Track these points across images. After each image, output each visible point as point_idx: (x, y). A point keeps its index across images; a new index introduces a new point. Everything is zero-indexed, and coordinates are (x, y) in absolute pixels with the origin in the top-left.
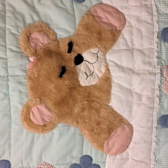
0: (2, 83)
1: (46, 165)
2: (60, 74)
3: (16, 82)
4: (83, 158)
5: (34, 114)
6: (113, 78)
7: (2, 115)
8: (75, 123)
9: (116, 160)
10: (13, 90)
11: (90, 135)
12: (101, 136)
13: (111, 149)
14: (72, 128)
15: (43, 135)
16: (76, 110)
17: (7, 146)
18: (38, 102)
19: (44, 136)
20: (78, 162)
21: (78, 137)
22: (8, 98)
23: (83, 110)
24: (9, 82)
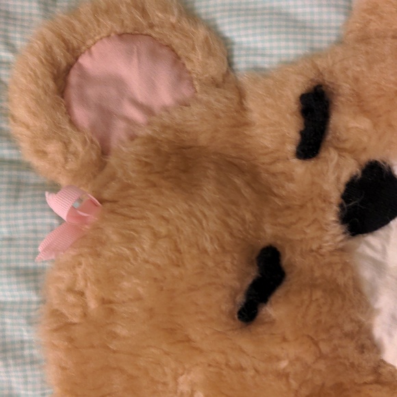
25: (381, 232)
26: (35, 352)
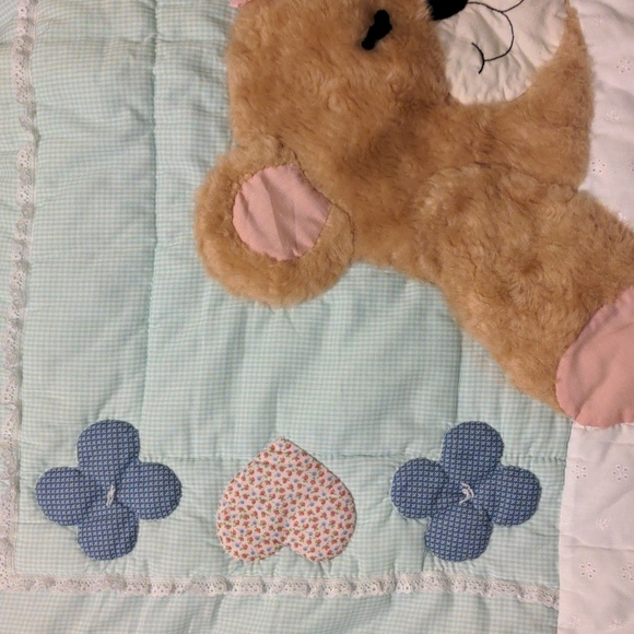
0: (128, 64)
1: (289, 453)
2: (364, 36)
3: (183, 64)
4: (457, 433)
5: (251, 208)
6: (596, 69)
7: (121, 208)
8: (423, 264)
9: (613, 452)
10: (170, 99)
11: (493, 317)
12: (542, 319)
13: (592, 390)
14: (412, 289)
15: (285, 312)
16: (432, 202)
17: (128, 353)
18: (270, 154)
19: (289, 318)
20: (435, 455)
21: (436, 327)
22: (147, 136)
23: (461, 202)
24: (157, 62)
25: (453, 17)
26: (220, 76)
